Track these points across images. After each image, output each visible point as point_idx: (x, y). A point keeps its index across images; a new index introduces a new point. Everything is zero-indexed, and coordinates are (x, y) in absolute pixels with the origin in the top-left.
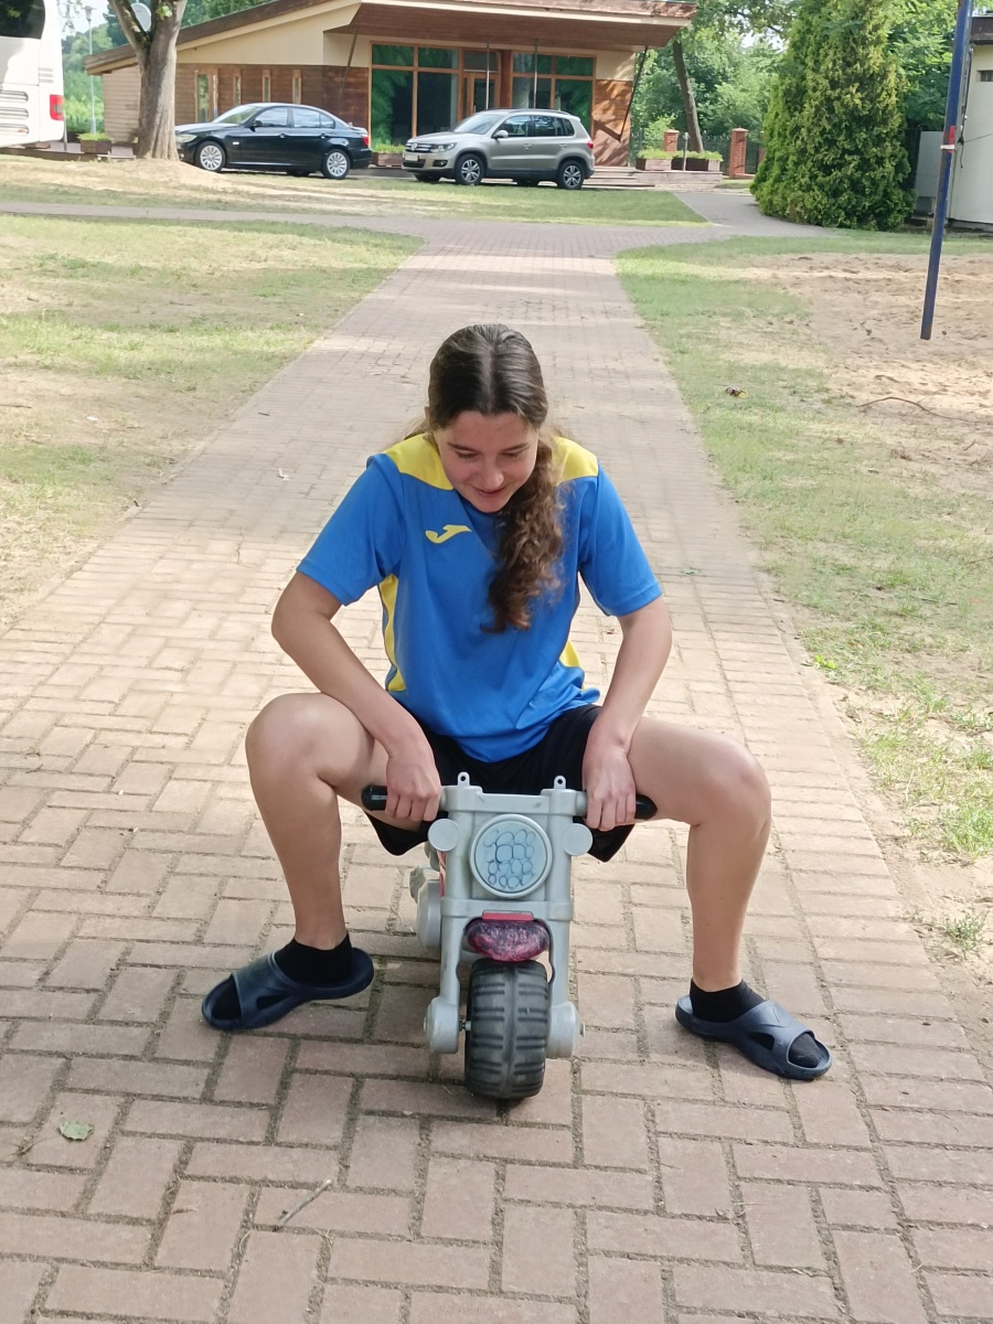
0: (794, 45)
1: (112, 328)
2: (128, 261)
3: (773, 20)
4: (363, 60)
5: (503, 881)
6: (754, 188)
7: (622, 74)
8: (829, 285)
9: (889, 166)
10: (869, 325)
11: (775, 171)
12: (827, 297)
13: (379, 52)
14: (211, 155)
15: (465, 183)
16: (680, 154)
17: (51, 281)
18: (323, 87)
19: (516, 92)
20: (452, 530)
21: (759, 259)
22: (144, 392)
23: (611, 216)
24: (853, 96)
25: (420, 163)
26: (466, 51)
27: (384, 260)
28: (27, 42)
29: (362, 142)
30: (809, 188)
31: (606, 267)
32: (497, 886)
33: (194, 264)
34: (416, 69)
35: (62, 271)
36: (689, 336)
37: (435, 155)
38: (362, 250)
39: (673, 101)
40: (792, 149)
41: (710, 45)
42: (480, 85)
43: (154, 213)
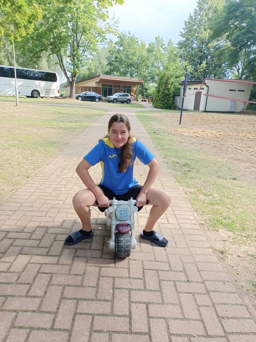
0: (158, 85)
1: (63, 122)
2: (67, 112)
3: (155, 82)
4: (100, 86)
5: (122, 218)
6: (153, 104)
7: (135, 89)
8: (165, 117)
9: (171, 101)
10: (172, 122)
11: (156, 101)
12: (165, 118)
13: (103, 85)
14: (80, 98)
15: (114, 103)
16: (143, 99)
17: (55, 115)
18: (95, 89)
19: (121, 91)
20: (114, 156)
21: (155, 113)
22: (66, 132)
23: (134, 107)
24: (167, 92)
25: (108, 100)
26: (114, 85)
27: (103, 113)
28: (55, 83)
29: (100, 97)
30: (160, 104)
31: (134, 114)
32: (121, 218)
33: (76, 113)
34: (108, 87)
35: (57, 114)
36: (147, 124)
37: (110, 99)
38: (100, 111)
39: (142, 93)
40: (158, 98)
41: (146, 85)
42: (116, 90)
43: (71, 106)
